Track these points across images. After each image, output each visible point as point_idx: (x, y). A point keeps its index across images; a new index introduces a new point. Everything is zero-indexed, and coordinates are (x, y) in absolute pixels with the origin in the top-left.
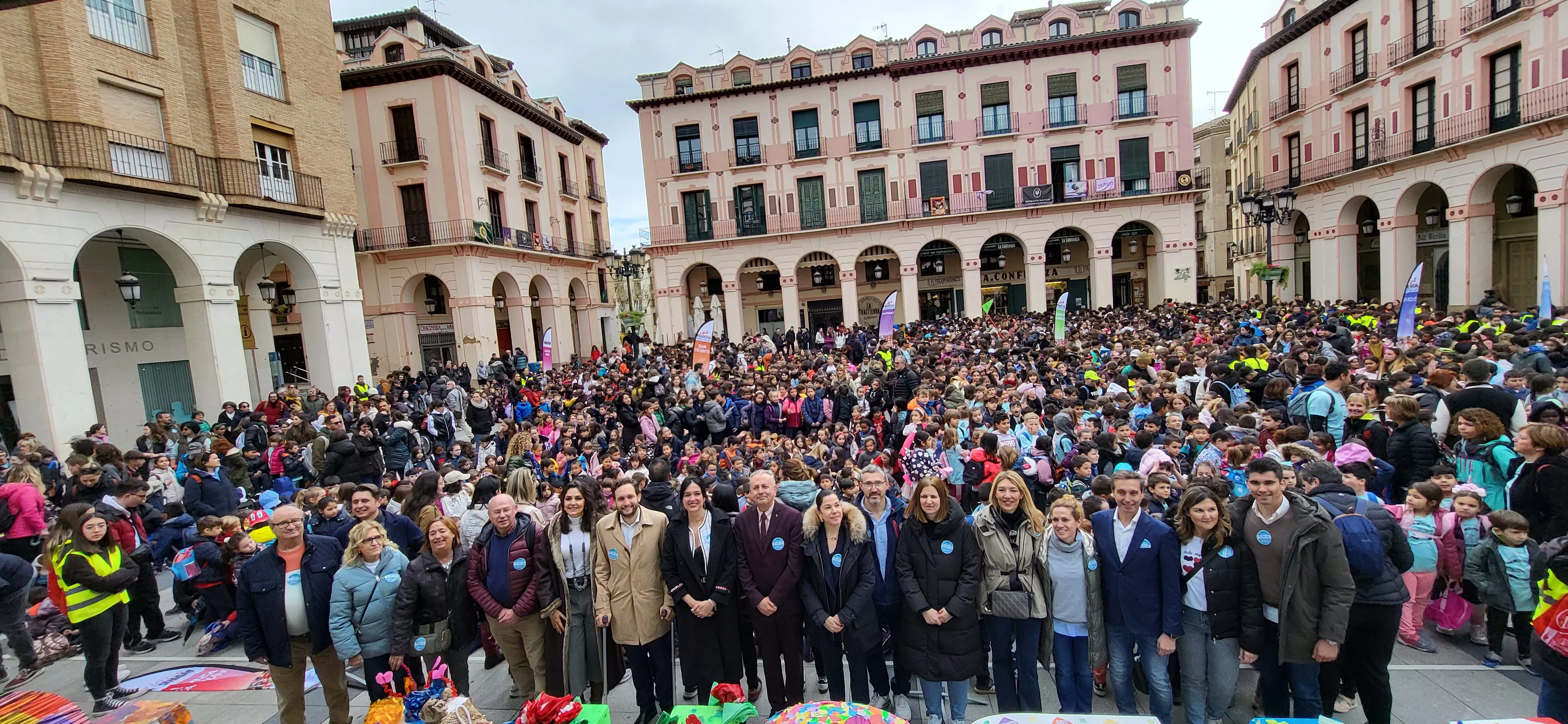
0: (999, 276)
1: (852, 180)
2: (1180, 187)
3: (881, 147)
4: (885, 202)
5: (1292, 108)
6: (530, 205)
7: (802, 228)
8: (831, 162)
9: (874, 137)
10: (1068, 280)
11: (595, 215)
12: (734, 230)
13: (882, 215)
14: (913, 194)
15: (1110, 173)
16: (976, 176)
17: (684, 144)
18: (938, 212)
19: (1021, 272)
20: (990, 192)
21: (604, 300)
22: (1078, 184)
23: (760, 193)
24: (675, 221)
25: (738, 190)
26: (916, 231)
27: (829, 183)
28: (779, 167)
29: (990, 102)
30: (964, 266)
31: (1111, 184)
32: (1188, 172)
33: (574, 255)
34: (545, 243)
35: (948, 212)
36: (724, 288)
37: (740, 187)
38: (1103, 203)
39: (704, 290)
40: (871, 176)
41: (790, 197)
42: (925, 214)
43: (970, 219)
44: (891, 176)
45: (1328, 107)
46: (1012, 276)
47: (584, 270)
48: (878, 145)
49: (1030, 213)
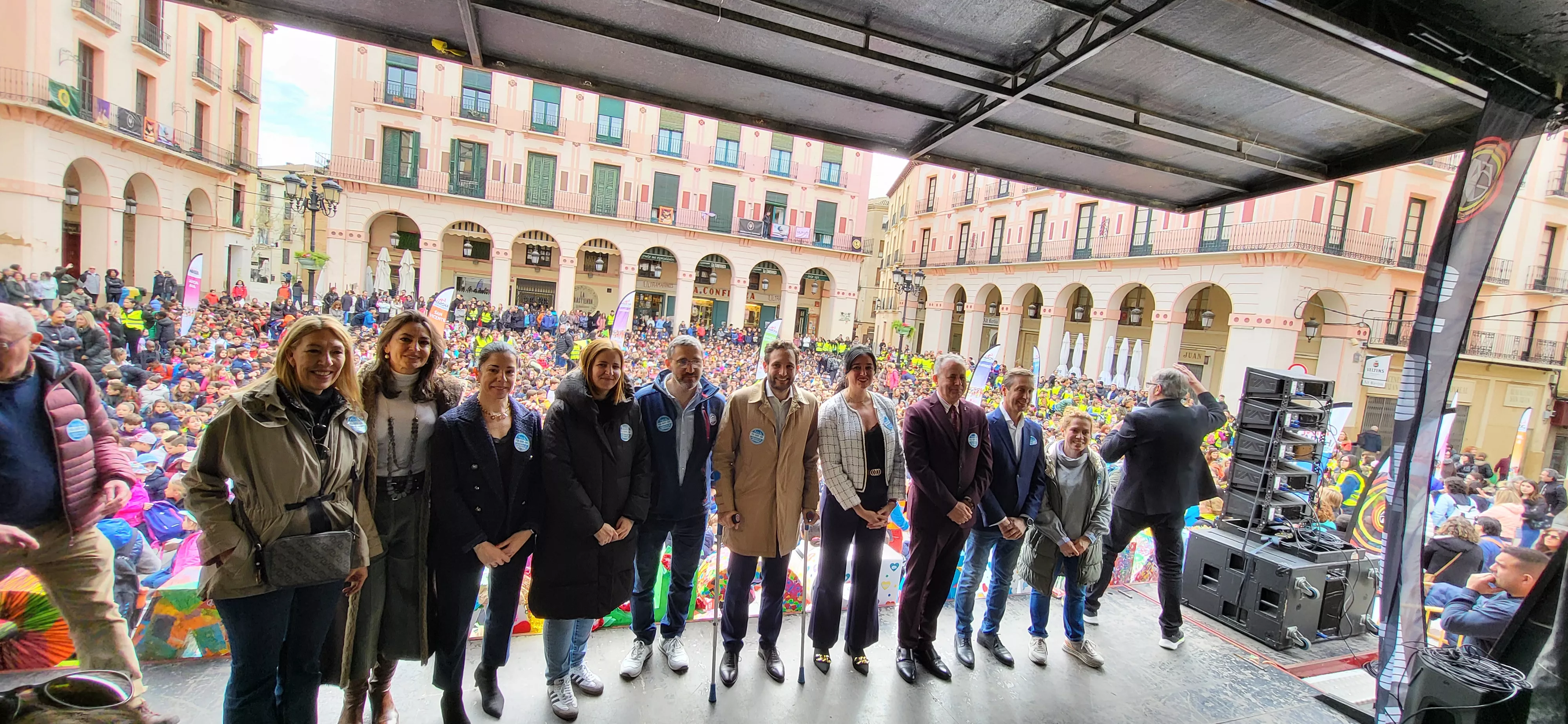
0: (707, 291)
1: (588, 170)
2: (853, 249)
3: (621, 145)
4: (617, 199)
5: (929, 209)
6: (143, 78)
7: (526, 204)
8: (568, 145)
9: (616, 134)
10: (761, 305)
11: (240, 115)
12: (446, 186)
13: (611, 211)
14: (644, 199)
15: (807, 225)
16: (703, 197)
17: (396, 73)
18: (665, 221)
19: (727, 292)
20: (713, 215)
21: (239, 224)
22: (782, 227)
23: (483, 154)
24: (369, 155)
25: (458, 143)
26: (642, 234)
27: (563, 165)
28: (510, 133)
30: (680, 275)
31: (806, 233)
32: (859, 239)
33: (201, 159)
34: (161, 134)
35: (674, 223)
36: (421, 246)
37: (460, 141)
38: (798, 247)
39: (396, 242)
40: (608, 170)
41: (518, 167)
42: (652, 220)
43: (692, 234)
44: (626, 176)
45: (949, 216)
46: (718, 292)
47: (214, 181)
48: (618, 142)
49: (742, 241)
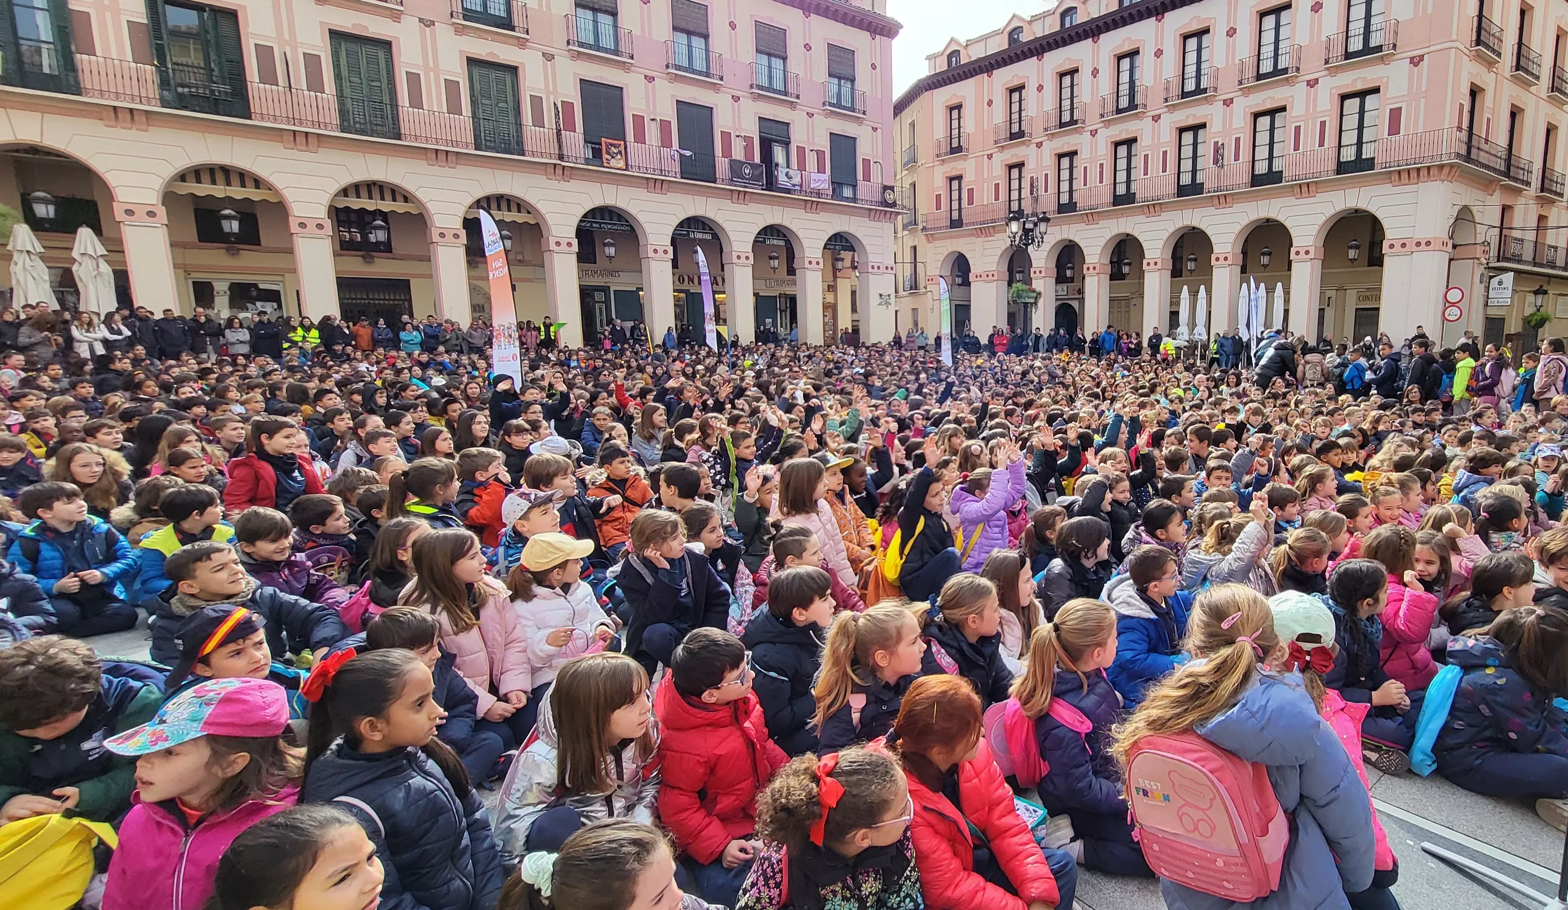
1: (457, 69)
3: (510, 28)
4: (520, 124)
7: (344, 129)
8: (413, 23)
9: (496, 9)
12: (151, 91)
13: (514, 144)
14: (570, 125)
16: (665, 126)
18: (611, 162)
20: (688, 153)
26: (576, 184)
27: (406, 59)
29: (683, 25)
30: (647, 253)
35: (627, 166)
36: (115, 217)
38: (814, 202)
40: (493, 73)
41: (311, 59)
42: (587, 161)
43: (657, 184)
44: (530, 84)
48: (507, 23)
49: (735, 195)
